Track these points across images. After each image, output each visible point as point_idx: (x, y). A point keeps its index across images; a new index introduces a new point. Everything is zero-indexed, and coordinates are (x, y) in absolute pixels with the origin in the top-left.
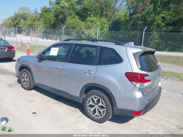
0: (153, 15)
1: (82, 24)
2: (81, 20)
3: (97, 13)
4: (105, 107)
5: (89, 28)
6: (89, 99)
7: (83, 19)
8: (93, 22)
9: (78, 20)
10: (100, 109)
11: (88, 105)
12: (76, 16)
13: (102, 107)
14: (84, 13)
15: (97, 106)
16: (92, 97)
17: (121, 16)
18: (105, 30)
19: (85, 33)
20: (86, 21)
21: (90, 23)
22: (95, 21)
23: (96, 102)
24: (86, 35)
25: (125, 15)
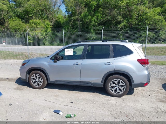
0: (90, 17)
1: (26, 26)
2: (23, 22)
3: (39, 15)
4: (125, 85)
5: (34, 29)
6: (110, 83)
7: (25, 21)
8: (37, 23)
9: (21, 22)
10: (120, 88)
11: (109, 87)
12: (17, 19)
13: (122, 86)
14: (26, 15)
15: (118, 86)
16: (113, 81)
17: (58, 18)
18: (50, 30)
19: (31, 34)
20: (31, 23)
21: (34, 24)
22: (39, 23)
23: (116, 84)
24: (32, 36)
25: (65, 17)
